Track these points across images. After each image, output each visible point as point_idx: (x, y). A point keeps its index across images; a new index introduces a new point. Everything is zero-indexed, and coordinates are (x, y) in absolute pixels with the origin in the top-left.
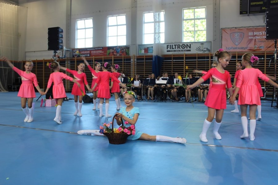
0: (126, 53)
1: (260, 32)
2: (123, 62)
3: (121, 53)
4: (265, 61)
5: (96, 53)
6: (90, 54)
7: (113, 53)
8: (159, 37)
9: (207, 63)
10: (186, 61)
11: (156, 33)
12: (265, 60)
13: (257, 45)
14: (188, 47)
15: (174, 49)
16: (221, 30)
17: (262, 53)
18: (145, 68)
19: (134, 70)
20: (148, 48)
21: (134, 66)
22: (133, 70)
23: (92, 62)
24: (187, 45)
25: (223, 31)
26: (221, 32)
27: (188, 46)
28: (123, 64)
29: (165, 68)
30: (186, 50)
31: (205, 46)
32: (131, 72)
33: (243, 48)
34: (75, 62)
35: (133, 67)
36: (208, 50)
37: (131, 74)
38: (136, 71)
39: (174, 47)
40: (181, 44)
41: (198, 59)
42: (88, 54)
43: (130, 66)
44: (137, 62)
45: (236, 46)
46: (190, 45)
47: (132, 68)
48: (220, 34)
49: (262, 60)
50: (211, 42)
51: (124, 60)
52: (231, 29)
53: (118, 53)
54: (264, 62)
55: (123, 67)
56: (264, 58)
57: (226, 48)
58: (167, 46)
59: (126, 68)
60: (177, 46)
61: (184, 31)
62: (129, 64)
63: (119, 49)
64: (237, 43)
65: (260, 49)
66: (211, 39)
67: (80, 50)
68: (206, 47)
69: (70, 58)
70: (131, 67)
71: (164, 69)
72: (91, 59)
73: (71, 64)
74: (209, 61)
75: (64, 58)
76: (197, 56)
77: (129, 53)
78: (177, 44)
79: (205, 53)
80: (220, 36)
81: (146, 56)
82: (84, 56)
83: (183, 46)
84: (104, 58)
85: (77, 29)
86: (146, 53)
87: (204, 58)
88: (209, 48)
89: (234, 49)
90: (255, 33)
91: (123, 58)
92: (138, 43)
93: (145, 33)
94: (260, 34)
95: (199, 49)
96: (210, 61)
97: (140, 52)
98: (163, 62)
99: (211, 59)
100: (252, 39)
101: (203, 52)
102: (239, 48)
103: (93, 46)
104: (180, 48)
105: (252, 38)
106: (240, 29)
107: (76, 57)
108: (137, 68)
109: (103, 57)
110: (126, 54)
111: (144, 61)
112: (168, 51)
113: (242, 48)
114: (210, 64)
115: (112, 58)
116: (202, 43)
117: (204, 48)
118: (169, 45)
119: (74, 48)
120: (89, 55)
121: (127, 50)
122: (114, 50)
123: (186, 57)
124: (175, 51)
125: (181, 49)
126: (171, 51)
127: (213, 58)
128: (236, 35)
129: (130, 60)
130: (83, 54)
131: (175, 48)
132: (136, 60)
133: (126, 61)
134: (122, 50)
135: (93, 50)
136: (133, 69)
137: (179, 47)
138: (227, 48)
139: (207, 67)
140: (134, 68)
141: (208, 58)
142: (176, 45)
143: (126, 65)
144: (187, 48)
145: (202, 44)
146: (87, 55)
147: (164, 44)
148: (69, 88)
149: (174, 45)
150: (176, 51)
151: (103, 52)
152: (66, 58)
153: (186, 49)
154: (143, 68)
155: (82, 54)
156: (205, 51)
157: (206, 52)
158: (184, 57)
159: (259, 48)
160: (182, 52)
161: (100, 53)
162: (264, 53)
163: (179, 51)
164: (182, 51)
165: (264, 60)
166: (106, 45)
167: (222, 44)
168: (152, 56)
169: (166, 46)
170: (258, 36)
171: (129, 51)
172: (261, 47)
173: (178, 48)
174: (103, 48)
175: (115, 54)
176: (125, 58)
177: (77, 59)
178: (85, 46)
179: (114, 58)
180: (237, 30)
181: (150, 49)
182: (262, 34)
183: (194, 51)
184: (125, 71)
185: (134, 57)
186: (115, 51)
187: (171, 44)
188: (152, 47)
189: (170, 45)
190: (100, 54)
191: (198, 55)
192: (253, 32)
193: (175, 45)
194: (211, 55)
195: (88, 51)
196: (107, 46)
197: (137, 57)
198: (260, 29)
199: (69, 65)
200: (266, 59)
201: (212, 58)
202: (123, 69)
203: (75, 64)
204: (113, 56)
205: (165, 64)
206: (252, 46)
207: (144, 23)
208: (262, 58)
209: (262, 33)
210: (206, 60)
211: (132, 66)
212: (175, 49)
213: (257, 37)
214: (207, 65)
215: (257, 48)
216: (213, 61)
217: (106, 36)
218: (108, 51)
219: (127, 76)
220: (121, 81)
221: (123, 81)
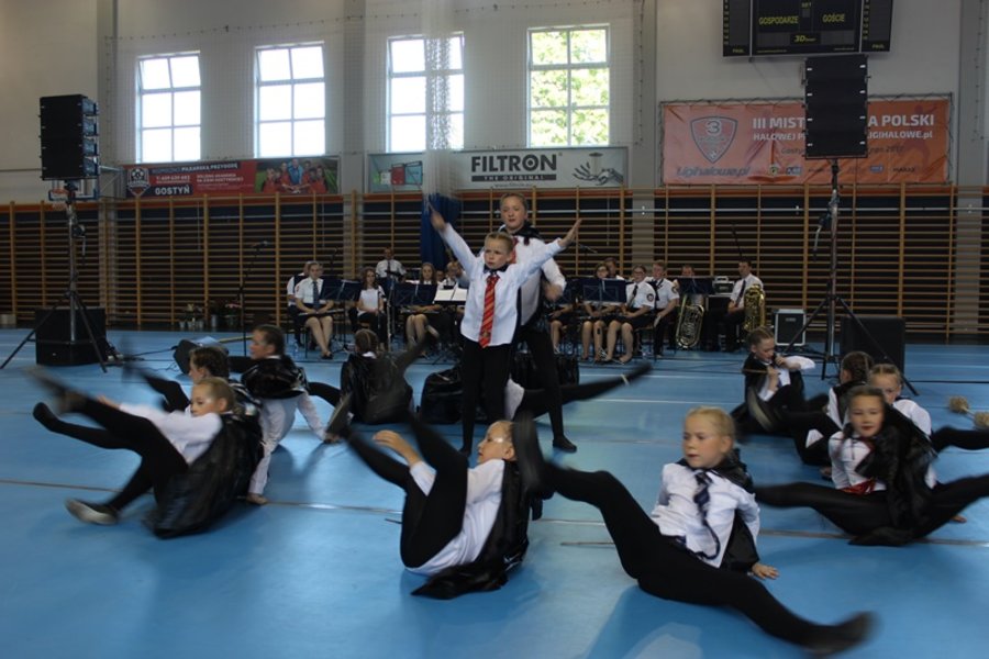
0: (325, 182)
1: (790, 120)
2: (314, 215)
3: (308, 185)
4: (806, 218)
5: (214, 182)
6: (190, 186)
7: (277, 181)
8: (444, 126)
9: (611, 222)
10: (538, 215)
11: (436, 114)
12: (806, 214)
13: (780, 164)
14: (546, 165)
15: (496, 170)
16: (660, 106)
17: (796, 192)
18: (396, 238)
19: (356, 245)
20: (405, 166)
21: (356, 231)
22: (350, 244)
23: (202, 215)
24: (544, 157)
25: (668, 112)
26: (660, 113)
27: (547, 160)
28: (315, 222)
30: (539, 176)
31: (606, 162)
32: (345, 254)
33: (735, 170)
34: (134, 216)
35: (352, 234)
36: (615, 175)
37: (345, 261)
38: (361, 248)
39: (497, 164)
40: (522, 155)
41: (581, 208)
42: (184, 185)
43: (341, 232)
44: (366, 217)
45: (709, 166)
46: (554, 157)
47: (350, 238)
48: (658, 120)
49: (794, 212)
50: (626, 148)
51: (319, 211)
52: (692, 104)
53: (296, 183)
54: (802, 222)
55: (315, 236)
56: (802, 206)
57: (675, 171)
58: (474, 159)
59: (327, 239)
60: (507, 162)
61: (531, 109)
62: (336, 224)
63: (301, 170)
64: (713, 155)
65: (791, 175)
66: (627, 140)
67: (155, 170)
68: (610, 166)
69: (115, 198)
70: (345, 234)
72: (194, 203)
73: (120, 223)
74: (618, 214)
75: (92, 201)
76: (578, 198)
77: (335, 182)
78: (509, 154)
79: (605, 185)
80: (658, 128)
81: (396, 197)
82: (170, 192)
83: (530, 163)
84: (245, 201)
85: (142, 92)
86: (398, 183)
87: (601, 203)
88: (619, 171)
89: (701, 174)
90: (772, 120)
91: (314, 203)
92: (369, 148)
93: (394, 112)
94: (788, 124)
95: (583, 173)
96: (622, 215)
97: (375, 180)
98: (460, 216)
99: (626, 207)
100: (763, 143)
101: (598, 182)
102: (719, 172)
103: (202, 156)
104: (518, 169)
105: (763, 137)
106: (723, 105)
107: (138, 196)
108: (366, 238)
109: (240, 197)
110: (327, 189)
111: (392, 213)
112: (475, 179)
113: (731, 172)
114: (622, 226)
115: (273, 200)
116: (596, 152)
117: (603, 171)
118: (479, 158)
119: (131, 163)
120: (187, 190)
121: (327, 171)
122: (281, 171)
123: (538, 202)
124: (501, 178)
125: (524, 172)
126: (488, 179)
127: (634, 203)
128: (711, 126)
129: (340, 208)
130: (167, 186)
131: (502, 169)
132: (360, 209)
133: (325, 212)
134: (312, 174)
135: (204, 172)
136: (352, 241)
137: (515, 165)
138: (682, 171)
139: (611, 237)
140: (356, 238)
141: (615, 203)
142: (506, 157)
143: (326, 226)
144: (543, 168)
145: (596, 155)
146: (180, 190)
147: (462, 152)
148: (114, 312)
149: (499, 157)
150: (505, 178)
151: (239, 179)
152: (100, 200)
153: (538, 171)
154: (389, 238)
155: (160, 186)
156: (606, 180)
157: (608, 185)
158: (534, 199)
159: (787, 172)
160: (524, 182)
161: (231, 183)
162: (803, 192)
163: (516, 178)
164: (526, 178)
165: (802, 213)
166: (253, 155)
167: (662, 155)
168: (420, 196)
169: (468, 159)
170: (782, 131)
171: (335, 175)
172: (792, 169)
173: (511, 169)
174: (239, 162)
175: (284, 185)
176: (323, 202)
177: (143, 204)
178: (173, 157)
179: (282, 200)
180: (713, 111)
181: (412, 169)
182: (794, 125)
183: (566, 180)
184: (324, 249)
185: (356, 197)
186: (286, 177)
187: (488, 155)
188: (420, 163)
189: (485, 158)
190: (230, 188)
191: (581, 194)
192: (767, 116)
193: (502, 159)
194: (626, 193)
195: (185, 173)
196: (256, 157)
197: (364, 198)
198: (789, 107)
199: (112, 224)
200: (807, 209)
201: (629, 203)
202: (315, 242)
203: (134, 223)
204: (277, 196)
205: (466, 224)
206: (762, 164)
207: (392, 75)
208: (797, 208)
209: (797, 122)
210: (608, 211)
211: (349, 231)
212: (499, 173)
213: (780, 136)
214: (611, 230)
215: (781, 173)
216: (634, 217)
217: (252, 121)
218: (260, 177)
219: (332, 265)
220: (315, 289)
221: (320, 290)
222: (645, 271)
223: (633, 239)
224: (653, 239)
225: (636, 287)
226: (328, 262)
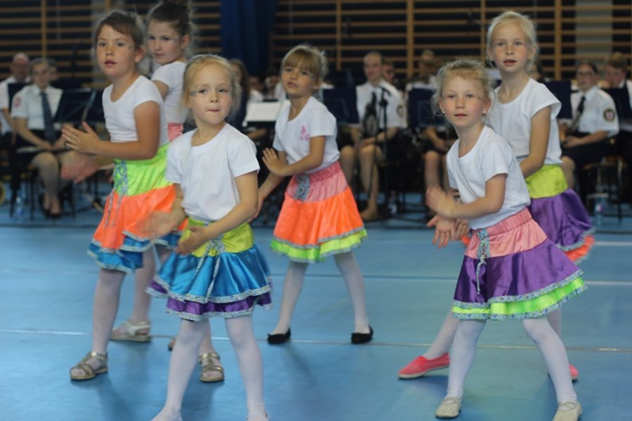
29: (297, 20)
59: (64, 25)
71: (291, 26)
184: (59, 41)
219: (74, 69)
220: (46, 104)
221: (54, 108)
222: (595, 70)
223: (578, 19)
224: (610, 19)
225: (583, 99)
226: (67, 64)
